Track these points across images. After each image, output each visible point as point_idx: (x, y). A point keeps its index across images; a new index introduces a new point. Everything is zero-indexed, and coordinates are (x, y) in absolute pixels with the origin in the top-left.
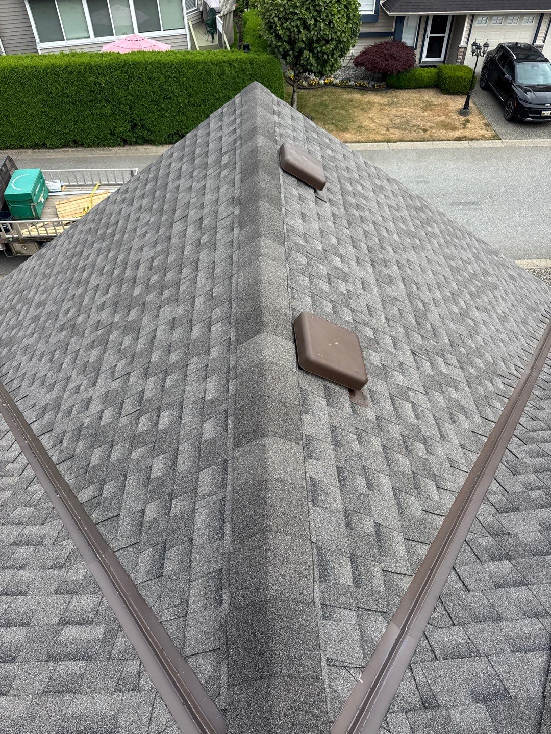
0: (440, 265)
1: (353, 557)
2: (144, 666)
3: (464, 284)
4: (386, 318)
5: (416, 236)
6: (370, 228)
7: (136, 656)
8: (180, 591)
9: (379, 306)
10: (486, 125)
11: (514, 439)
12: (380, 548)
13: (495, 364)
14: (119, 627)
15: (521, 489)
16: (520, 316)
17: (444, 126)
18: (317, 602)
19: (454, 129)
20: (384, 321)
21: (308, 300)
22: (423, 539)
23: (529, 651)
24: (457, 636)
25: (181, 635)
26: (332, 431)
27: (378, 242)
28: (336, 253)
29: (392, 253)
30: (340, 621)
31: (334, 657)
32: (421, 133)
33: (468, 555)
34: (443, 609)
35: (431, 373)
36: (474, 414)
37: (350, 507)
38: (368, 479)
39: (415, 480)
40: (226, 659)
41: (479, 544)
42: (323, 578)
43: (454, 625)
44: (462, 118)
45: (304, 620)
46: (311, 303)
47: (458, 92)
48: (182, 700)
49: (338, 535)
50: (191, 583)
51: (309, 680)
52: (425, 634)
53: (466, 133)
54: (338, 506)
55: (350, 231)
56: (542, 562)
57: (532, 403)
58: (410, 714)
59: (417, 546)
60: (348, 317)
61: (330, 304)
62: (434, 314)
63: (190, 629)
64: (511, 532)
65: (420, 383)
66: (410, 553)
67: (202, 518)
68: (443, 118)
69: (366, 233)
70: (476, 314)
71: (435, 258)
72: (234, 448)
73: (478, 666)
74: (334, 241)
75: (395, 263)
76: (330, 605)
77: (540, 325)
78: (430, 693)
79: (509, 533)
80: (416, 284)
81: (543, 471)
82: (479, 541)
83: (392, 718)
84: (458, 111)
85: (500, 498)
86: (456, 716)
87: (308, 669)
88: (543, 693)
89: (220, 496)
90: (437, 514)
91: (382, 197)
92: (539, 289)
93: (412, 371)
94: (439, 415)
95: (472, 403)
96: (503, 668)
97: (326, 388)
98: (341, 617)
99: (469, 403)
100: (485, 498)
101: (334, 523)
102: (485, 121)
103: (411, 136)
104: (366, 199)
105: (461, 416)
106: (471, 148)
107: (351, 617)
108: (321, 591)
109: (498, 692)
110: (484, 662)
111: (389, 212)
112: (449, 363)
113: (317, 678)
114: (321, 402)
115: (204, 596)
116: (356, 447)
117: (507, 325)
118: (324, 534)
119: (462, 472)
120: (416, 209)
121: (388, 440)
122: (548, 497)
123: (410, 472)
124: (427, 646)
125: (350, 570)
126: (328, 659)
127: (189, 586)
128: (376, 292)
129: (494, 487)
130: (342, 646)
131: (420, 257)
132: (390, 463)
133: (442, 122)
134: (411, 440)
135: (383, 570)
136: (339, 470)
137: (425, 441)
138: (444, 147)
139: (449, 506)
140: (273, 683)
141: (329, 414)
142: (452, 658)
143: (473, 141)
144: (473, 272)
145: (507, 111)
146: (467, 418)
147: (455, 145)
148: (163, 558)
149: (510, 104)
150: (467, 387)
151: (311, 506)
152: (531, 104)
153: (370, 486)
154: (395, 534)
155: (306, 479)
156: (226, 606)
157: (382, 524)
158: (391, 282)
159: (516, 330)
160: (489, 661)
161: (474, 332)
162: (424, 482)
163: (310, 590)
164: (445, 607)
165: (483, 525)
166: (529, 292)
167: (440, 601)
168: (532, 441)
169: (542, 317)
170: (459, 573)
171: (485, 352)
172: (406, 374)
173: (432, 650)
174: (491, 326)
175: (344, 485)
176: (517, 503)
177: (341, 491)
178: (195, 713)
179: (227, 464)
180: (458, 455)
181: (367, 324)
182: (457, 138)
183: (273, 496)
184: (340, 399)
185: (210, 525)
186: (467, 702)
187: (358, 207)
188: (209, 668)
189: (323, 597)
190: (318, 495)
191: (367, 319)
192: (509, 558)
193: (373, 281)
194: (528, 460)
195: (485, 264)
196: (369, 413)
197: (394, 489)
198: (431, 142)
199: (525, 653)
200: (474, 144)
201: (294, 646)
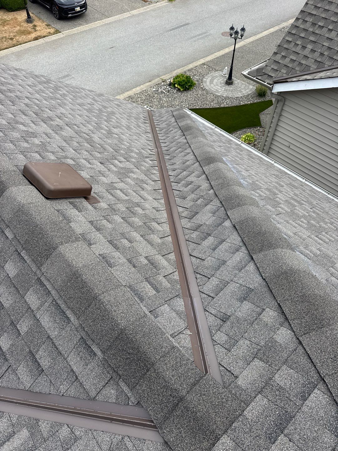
0: (80, 110)
1: (147, 279)
2: (71, 425)
3: (98, 117)
4: (74, 150)
5: (56, 99)
6: (27, 101)
7: (61, 425)
8: (63, 369)
9: (64, 144)
10: (47, 25)
11: (173, 184)
12: (155, 267)
13: (141, 153)
14: (36, 420)
15: (192, 203)
16: (134, 124)
17: (22, 32)
18: (147, 312)
19: (29, 33)
20: (74, 152)
21: (21, 157)
22: (169, 251)
23: (245, 266)
24: (214, 281)
25: (82, 390)
26: (92, 224)
27: (38, 108)
28: (17, 122)
29: (50, 112)
30: (163, 314)
31: (173, 332)
32: (10, 41)
33: (192, 246)
34: (200, 275)
35: (117, 170)
36: (149, 181)
37: (129, 257)
38: (127, 239)
39: (147, 226)
40: (120, 379)
41: (193, 238)
42: (142, 299)
43: (209, 278)
44: (31, 25)
45: (148, 326)
46: (24, 158)
47: (19, 8)
48: (109, 421)
49: (133, 274)
50: (67, 359)
51: (171, 351)
52: (201, 292)
53: (38, 34)
54: (123, 260)
55: (16, 107)
56: (223, 228)
57: (168, 163)
58: (221, 330)
59: (169, 256)
60: (53, 157)
61: (36, 154)
62: (96, 138)
63: (85, 383)
64: (202, 224)
65: (116, 178)
66: (168, 261)
67: (46, 321)
68: (18, 28)
69: (27, 105)
70: (115, 130)
71: (75, 107)
72: (39, 268)
73: (232, 287)
74: (10, 116)
75: (56, 117)
76: (154, 310)
77: (145, 125)
78: (222, 314)
79: (201, 225)
80: (75, 125)
81: (195, 190)
82: (192, 236)
83: (216, 338)
84: (26, 21)
85: (186, 213)
86: (239, 314)
87: (167, 347)
88: (263, 278)
89: (50, 300)
90: (167, 236)
91: (20, 81)
92: (133, 107)
93: (107, 173)
94: (135, 189)
95: (144, 176)
96: (241, 281)
97: (71, 203)
98: (162, 311)
99: (142, 177)
100: (180, 217)
101: (127, 270)
102: (46, 23)
103: (4, 45)
104: (11, 84)
105: (144, 185)
106: (46, 43)
107: (166, 308)
108: (145, 306)
109: (247, 291)
110: (232, 284)
111: (31, 89)
112: (121, 161)
113: (174, 347)
114: (74, 212)
115: (81, 359)
116: (110, 226)
117: (132, 131)
118: (127, 278)
119: (162, 211)
120: (45, 83)
121: (122, 214)
122: (205, 200)
123: (143, 224)
124: (206, 296)
125: (150, 287)
126: (171, 335)
127: (67, 362)
128: (57, 137)
129: (180, 209)
130: (172, 324)
131: (67, 110)
132: (131, 224)
133: (19, 30)
134: (132, 208)
135: (164, 277)
136: (110, 242)
137: (138, 205)
138: (30, 46)
139: (168, 229)
140: (156, 367)
141: (83, 216)
142: (219, 292)
143: (46, 38)
144: (98, 109)
145: (55, 14)
146: (147, 185)
147: (36, 43)
148: (36, 361)
149: (54, 8)
150: (137, 169)
151: (110, 269)
152: (66, 5)
153: (130, 242)
154: (157, 256)
155: (97, 257)
156: (99, 353)
157: (148, 255)
158: (61, 128)
159: (138, 132)
160: (234, 282)
161: (121, 140)
162: (151, 224)
163: (140, 310)
164: (200, 274)
165: (188, 229)
166: (130, 110)
167: (196, 273)
168: (181, 180)
169: (144, 121)
170: (194, 255)
171: (133, 148)
172: (106, 176)
173: (209, 296)
174: (126, 134)
175: (118, 248)
176: (195, 210)
177: (119, 252)
178: (122, 419)
179: (41, 280)
180: (156, 204)
181: (66, 157)
182: (35, 39)
183: (87, 276)
184: (83, 205)
185: (55, 321)
186: (239, 305)
187: (10, 91)
188: (113, 392)
189: (148, 308)
190: (109, 261)
191: (64, 154)
192: (209, 235)
193: (51, 131)
194: (185, 189)
195: (101, 102)
196: (103, 205)
197: (142, 236)
198: (20, 45)
199: (245, 268)
200: (47, 39)
201: (153, 342)
